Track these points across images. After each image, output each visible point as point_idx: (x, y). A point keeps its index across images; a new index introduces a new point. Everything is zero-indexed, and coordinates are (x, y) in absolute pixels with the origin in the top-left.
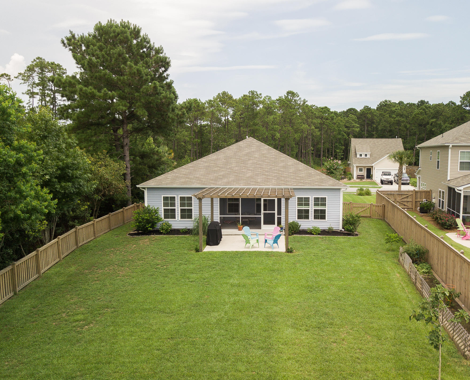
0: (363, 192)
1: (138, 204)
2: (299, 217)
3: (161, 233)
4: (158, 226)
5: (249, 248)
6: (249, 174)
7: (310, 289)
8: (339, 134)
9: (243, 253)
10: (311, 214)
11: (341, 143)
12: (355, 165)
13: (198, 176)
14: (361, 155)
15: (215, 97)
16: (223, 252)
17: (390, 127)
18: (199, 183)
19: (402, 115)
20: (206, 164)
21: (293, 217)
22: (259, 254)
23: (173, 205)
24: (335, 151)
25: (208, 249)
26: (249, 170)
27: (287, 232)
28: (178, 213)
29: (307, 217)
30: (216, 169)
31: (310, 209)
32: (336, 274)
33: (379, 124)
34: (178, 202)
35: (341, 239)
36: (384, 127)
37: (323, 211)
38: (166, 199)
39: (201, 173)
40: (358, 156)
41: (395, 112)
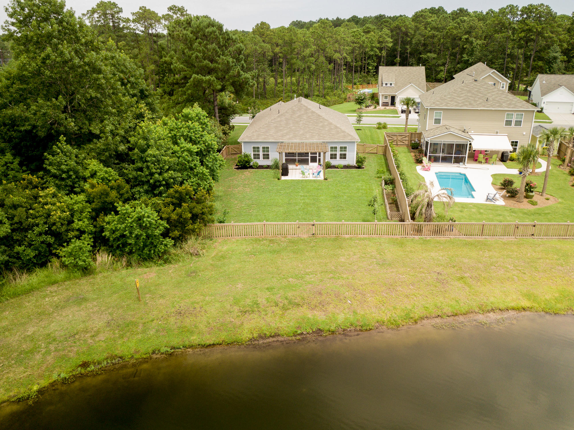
0: (381, 126)
1: (228, 146)
2: (331, 158)
3: (253, 168)
4: (251, 164)
5: (304, 177)
6: (301, 132)
7: (335, 197)
8: (372, 50)
9: (302, 180)
10: (338, 156)
11: (373, 60)
12: (380, 94)
13: (271, 133)
14: (386, 84)
15: (254, 27)
16: (292, 180)
17: (424, 40)
18: (273, 139)
19: (437, 28)
20: (275, 125)
21: (328, 159)
22: (310, 181)
23: (259, 151)
24: (367, 68)
25: (283, 178)
26: (301, 129)
27: (325, 167)
28: (261, 156)
29: (335, 158)
30: (281, 128)
31: (337, 153)
32: (348, 191)
33: (413, 38)
34: (261, 150)
35: (354, 171)
36: (418, 40)
37: (345, 155)
38: (254, 148)
39: (273, 131)
40: (384, 85)
41: (431, 23)
